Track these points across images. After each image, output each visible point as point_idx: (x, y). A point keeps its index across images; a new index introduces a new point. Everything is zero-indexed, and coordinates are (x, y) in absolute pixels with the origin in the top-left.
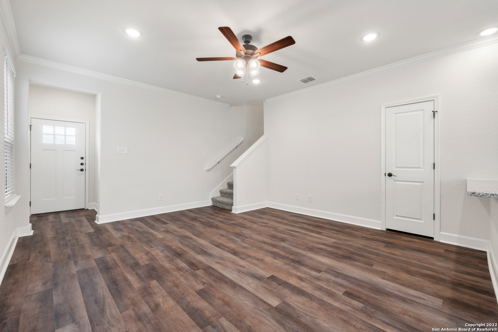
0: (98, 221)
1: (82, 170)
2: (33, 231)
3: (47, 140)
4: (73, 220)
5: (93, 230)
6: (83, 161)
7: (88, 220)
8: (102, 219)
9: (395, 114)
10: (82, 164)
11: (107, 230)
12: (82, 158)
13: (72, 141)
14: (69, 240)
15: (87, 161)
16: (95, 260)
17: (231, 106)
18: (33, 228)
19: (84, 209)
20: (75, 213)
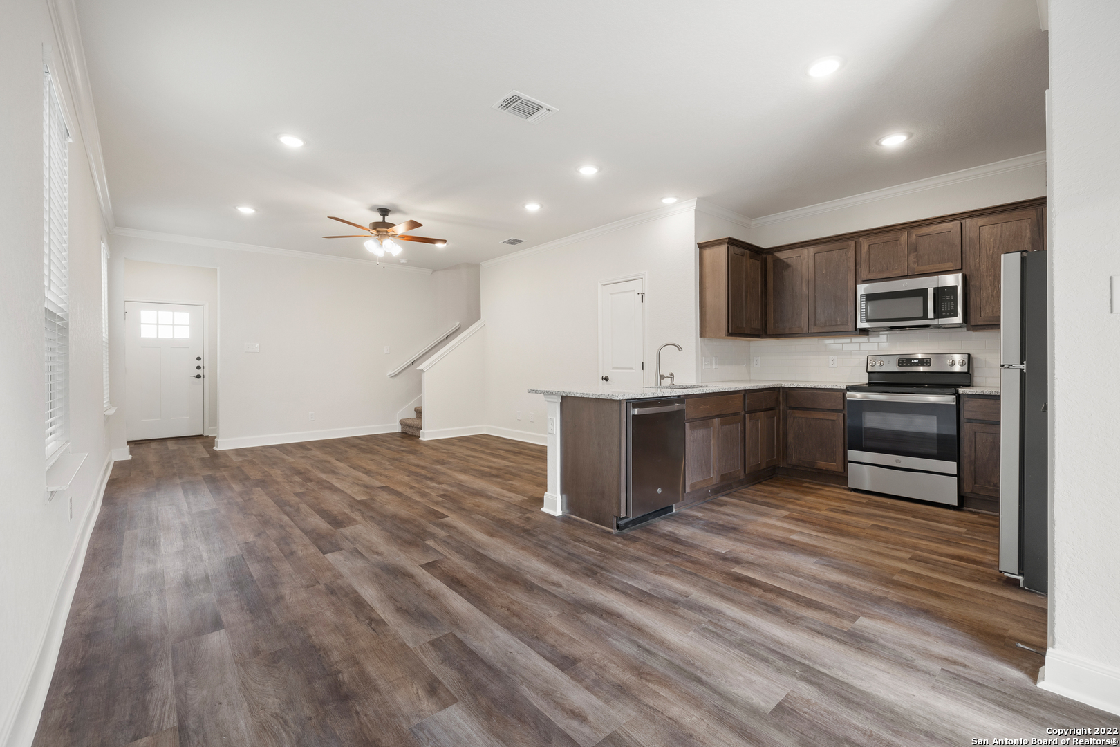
0: (217, 447)
1: (198, 377)
2: (131, 456)
3: (147, 332)
4: (184, 447)
5: (209, 456)
6: (200, 363)
7: (204, 447)
8: (222, 445)
9: (611, 294)
10: (199, 368)
11: (227, 456)
12: (199, 359)
13: (183, 333)
14: (176, 464)
15: (205, 363)
16: (203, 476)
17: (434, 271)
18: (131, 453)
19: (202, 436)
20: (188, 441)
